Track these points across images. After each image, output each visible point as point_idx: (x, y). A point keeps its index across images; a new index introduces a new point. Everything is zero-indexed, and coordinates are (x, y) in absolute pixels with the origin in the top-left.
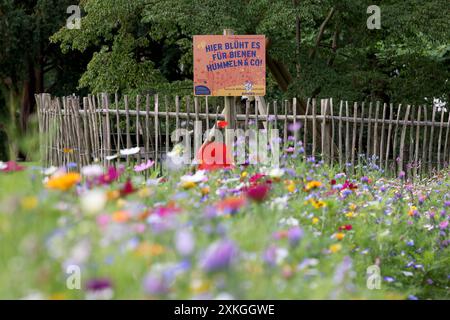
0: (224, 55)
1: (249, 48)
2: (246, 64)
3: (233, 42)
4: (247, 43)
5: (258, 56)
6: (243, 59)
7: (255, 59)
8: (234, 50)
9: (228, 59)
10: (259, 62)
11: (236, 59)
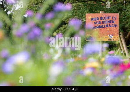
0: (100, 23)
1: (111, 19)
2: (110, 26)
3: (104, 16)
4: (110, 17)
5: (115, 23)
6: (108, 24)
7: (114, 24)
8: (104, 20)
9: (102, 24)
10: (116, 26)
11: (105, 24)
